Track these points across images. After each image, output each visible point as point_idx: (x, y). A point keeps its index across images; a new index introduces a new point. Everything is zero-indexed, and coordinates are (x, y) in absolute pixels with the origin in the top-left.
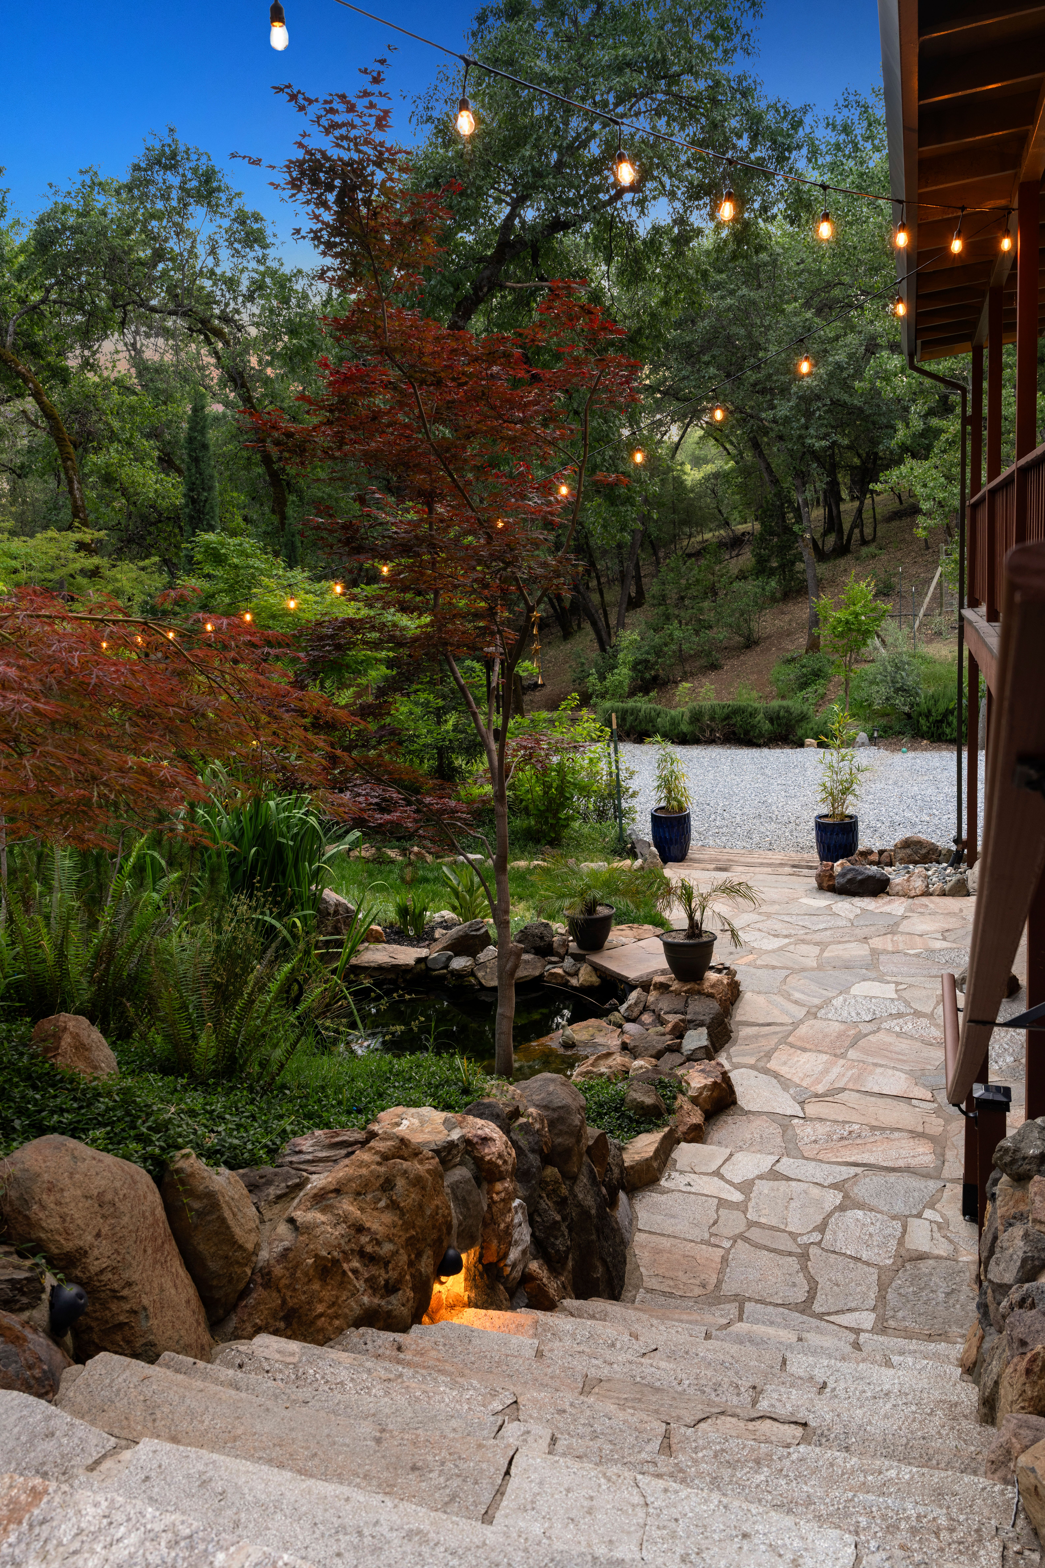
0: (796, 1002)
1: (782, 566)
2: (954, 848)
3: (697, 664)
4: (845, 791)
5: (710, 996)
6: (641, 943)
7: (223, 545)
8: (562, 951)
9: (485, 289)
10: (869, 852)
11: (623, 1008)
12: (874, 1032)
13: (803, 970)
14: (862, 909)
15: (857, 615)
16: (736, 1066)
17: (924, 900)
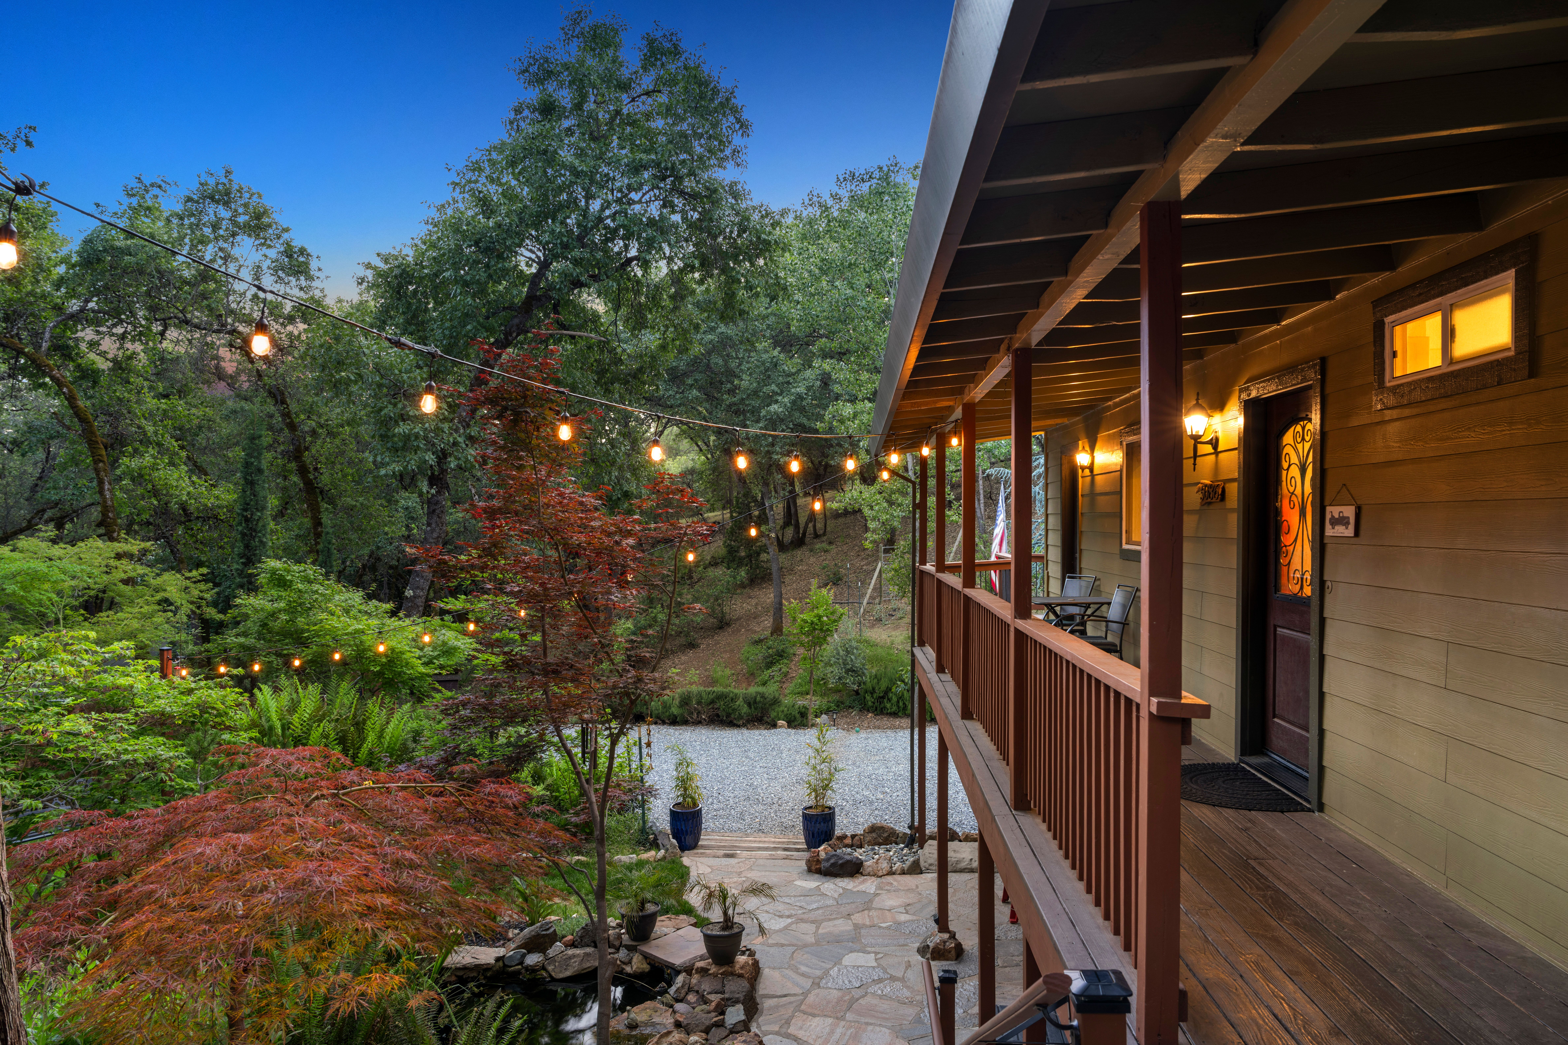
0: (803, 975)
1: (749, 556)
2: (908, 831)
3: (677, 642)
4: (826, 787)
5: (740, 976)
6: (679, 932)
7: (288, 571)
8: (617, 943)
9: (514, 335)
10: (845, 837)
11: (672, 990)
12: (863, 997)
13: (805, 946)
14: (844, 889)
15: (820, 617)
16: (766, 1034)
17: (889, 879)
